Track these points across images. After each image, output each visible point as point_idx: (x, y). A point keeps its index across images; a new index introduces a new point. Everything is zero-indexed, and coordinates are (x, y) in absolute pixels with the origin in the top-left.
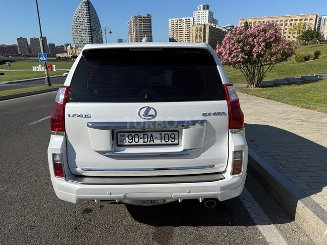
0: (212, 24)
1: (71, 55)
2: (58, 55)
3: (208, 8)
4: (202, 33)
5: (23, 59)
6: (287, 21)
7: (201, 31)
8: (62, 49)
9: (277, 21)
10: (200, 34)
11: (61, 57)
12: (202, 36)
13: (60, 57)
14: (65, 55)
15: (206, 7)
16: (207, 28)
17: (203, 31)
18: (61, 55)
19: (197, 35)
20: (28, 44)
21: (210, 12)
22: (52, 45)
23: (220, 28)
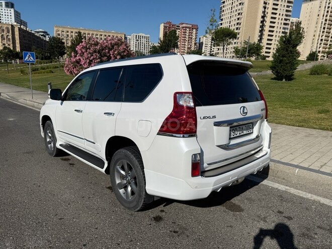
0: (22, 26)
3: (12, 6)
4: (10, 34)
6: (101, 35)
7: (8, 32)
9: (93, 34)
10: (8, 36)
12: (10, 37)
15: (9, 5)
16: (16, 30)
17: (11, 32)
19: (2, 35)
21: (16, 12)
23: (32, 32)
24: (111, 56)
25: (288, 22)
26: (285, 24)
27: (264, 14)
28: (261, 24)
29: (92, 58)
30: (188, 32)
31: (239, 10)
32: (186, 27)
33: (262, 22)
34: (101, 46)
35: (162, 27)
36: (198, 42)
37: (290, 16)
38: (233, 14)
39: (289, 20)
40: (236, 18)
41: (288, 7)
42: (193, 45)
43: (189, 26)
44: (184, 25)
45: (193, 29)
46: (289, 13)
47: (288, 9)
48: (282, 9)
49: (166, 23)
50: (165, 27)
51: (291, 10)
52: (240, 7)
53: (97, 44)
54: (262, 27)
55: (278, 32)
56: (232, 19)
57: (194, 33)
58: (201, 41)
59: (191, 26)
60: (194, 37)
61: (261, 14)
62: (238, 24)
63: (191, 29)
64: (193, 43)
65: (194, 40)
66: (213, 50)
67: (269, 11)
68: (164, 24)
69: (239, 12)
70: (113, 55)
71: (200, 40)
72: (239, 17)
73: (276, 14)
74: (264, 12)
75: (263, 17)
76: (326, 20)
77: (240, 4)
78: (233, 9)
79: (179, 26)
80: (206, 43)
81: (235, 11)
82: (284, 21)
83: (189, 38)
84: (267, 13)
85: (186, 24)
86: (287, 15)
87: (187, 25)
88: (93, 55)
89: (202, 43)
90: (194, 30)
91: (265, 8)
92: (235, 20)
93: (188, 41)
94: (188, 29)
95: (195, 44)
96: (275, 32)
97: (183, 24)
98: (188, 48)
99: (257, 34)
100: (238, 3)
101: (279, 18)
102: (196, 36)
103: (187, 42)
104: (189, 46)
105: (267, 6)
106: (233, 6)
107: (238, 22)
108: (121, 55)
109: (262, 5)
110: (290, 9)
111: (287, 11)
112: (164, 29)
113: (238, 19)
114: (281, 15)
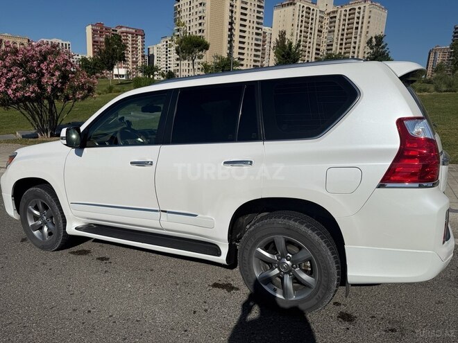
24: (44, 71)
25: (260, 31)
26: (257, 34)
27: (232, 20)
28: (229, 33)
29: (10, 74)
30: (130, 39)
31: (200, 12)
32: (127, 33)
33: (230, 30)
34: (24, 55)
35: (89, 30)
36: (146, 53)
37: (261, 24)
38: (192, 17)
39: (261, 29)
40: (197, 23)
41: (258, 12)
42: (140, 58)
43: (131, 30)
44: (124, 29)
45: (137, 35)
46: (260, 21)
47: (258, 15)
48: (252, 15)
49: (95, 25)
50: (94, 31)
51: (263, 16)
52: (200, 8)
53: (15, 52)
54: (231, 36)
55: (250, 44)
56: (192, 24)
57: (140, 40)
58: (151, 53)
59: (134, 31)
60: (140, 47)
61: (227, 20)
62: (200, 31)
63: (135, 34)
64: (140, 55)
65: (140, 51)
66: (169, 65)
67: (238, 16)
68: (92, 25)
69: (200, 15)
70: (47, 69)
71: (149, 52)
72: (200, 21)
73: (245, 20)
74: (231, 17)
75: (231, 24)
76: (301, 31)
77: (201, 4)
78: (192, 11)
79: (116, 31)
80: (159, 56)
81: (195, 13)
82: (255, 31)
83: (133, 48)
84: (235, 19)
85: (127, 28)
86: (258, 23)
87: (128, 30)
88: (11, 71)
89: (153, 55)
90: (140, 37)
91: (232, 12)
92: (196, 25)
93: (132, 51)
94: (130, 35)
95: (143, 56)
96: (246, 44)
97: (121, 27)
98: (133, 62)
99: (226, 45)
100: (197, 3)
101: (250, 27)
102: (143, 45)
103: (130, 53)
104: (134, 59)
105: (234, 9)
106: (191, 6)
107: (200, 28)
108: (60, 70)
109: (228, 8)
110: (261, 15)
111: (258, 17)
112: (93, 34)
113: (200, 24)
114: (252, 22)
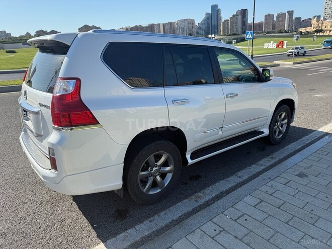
1: (315, 29)
2: (300, 30)
5: (261, 36)
8: (308, 23)
11: (303, 31)
13: (301, 32)
14: (308, 29)
18: (303, 30)
20: (273, 21)
22: (298, 19)
